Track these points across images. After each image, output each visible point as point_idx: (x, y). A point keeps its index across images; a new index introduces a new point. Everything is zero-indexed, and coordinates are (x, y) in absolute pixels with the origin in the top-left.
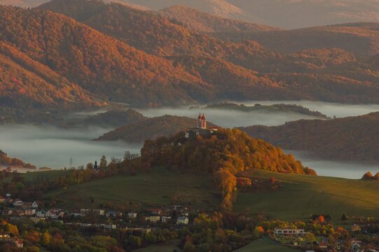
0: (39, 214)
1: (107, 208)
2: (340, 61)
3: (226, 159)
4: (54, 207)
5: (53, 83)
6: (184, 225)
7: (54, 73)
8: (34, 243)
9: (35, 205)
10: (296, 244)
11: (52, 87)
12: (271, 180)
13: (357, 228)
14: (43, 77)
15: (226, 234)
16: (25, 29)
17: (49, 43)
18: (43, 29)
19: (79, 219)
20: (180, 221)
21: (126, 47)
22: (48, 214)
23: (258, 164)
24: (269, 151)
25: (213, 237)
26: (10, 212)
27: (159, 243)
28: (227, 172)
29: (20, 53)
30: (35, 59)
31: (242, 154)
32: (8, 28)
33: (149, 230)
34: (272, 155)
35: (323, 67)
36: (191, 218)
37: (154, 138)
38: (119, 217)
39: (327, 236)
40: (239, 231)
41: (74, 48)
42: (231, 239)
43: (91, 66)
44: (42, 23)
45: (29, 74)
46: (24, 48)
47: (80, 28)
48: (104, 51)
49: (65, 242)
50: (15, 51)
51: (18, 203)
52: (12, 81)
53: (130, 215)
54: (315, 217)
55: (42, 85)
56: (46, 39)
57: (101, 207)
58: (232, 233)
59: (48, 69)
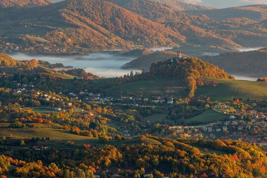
0: (101, 99)
1: (133, 96)
2: (246, 23)
3: (191, 72)
4: (108, 96)
5: (107, 36)
6: (171, 104)
7: (107, 31)
8: (99, 114)
9: (99, 95)
10: (225, 113)
11: (106, 38)
12: (213, 82)
13: (255, 104)
14: (102, 33)
15: (192, 108)
16: (93, 10)
17: (105, 17)
18: (102, 10)
19: (120, 101)
20: (169, 102)
21: (142, 18)
22: (105, 99)
23: (207, 74)
24: (212, 68)
25: (185, 110)
26: (87, 99)
27: (159, 113)
28: (192, 78)
29: (91, 22)
30: (98, 25)
31: (199, 69)
32: (85, 10)
33: (154, 107)
34: (213, 70)
35: (238, 26)
36: (174, 101)
37: (156, 62)
38: (139, 100)
39: (240, 109)
40: (197, 107)
41: (117, 19)
42: (194, 111)
43: (125, 28)
44: (101, 7)
45: (95, 32)
46: (93, 19)
47: (120, 10)
48: (132, 21)
49: (114, 113)
50: (89, 21)
51: (91, 94)
52: (87, 35)
53: (144, 100)
54: (235, 100)
55: (102, 37)
56: (103, 15)
57: (131, 96)
58: (195, 108)
59: (104, 29)
